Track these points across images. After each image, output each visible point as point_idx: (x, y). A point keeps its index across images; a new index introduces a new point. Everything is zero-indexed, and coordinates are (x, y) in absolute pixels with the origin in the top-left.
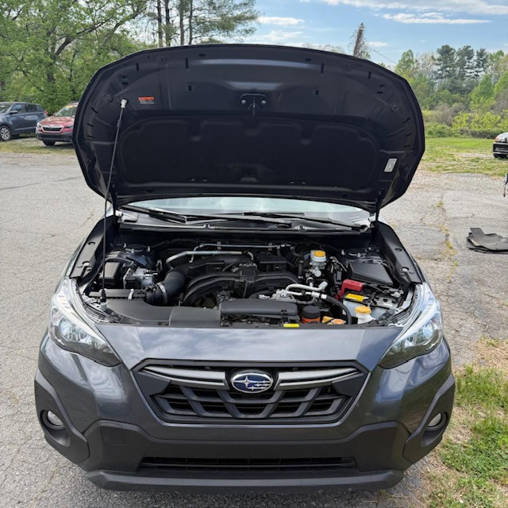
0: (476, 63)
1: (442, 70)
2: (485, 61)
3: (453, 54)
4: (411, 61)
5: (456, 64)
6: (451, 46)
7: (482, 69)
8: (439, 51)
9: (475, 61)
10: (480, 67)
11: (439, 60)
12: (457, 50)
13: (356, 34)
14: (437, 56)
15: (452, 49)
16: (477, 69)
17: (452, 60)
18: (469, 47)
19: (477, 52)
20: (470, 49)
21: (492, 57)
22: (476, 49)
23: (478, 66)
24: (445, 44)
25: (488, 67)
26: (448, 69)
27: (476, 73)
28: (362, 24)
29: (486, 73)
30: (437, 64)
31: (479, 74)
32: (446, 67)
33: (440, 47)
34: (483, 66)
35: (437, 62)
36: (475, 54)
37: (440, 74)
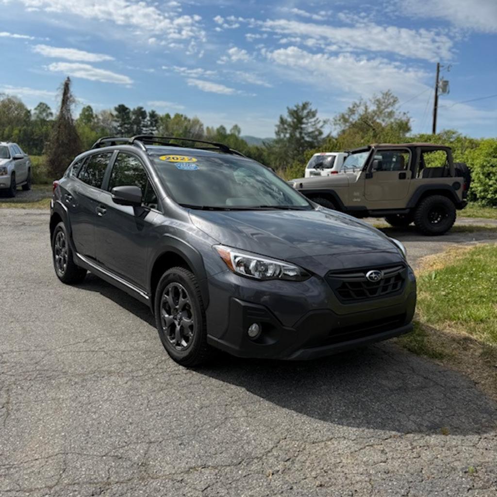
0: (149, 123)
1: (121, 126)
2: (156, 121)
3: (128, 113)
4: (92, 115)
5: (133, 122)
6: (127, 106)
7: (155, 128)
8: (116, 109)
9: (148, 120)
10: (153, 127)
11: (117, 116)
12: (132, 109)
13: (63, 87)
14: (115, 113)
15: (127, 109)
16: (151, 128)
17: (129, 118)
18: (141, 108)
19: (149, 113)
20: (143, 110)
21: (162, 119)
22: (148, 110)
23: (151, 125)
24: (121, 103)
25: (159, 126)
26: (126, 126)
27: (150, 131)
28: (68, 78)
29: (159, 131)
30: (116, 121)
31: (153, 132)
32: (125, 124)
33: (117, 106)
34: (155, 126)
35: (116, 118)
36: (148, 114)
37: (120, 131)
